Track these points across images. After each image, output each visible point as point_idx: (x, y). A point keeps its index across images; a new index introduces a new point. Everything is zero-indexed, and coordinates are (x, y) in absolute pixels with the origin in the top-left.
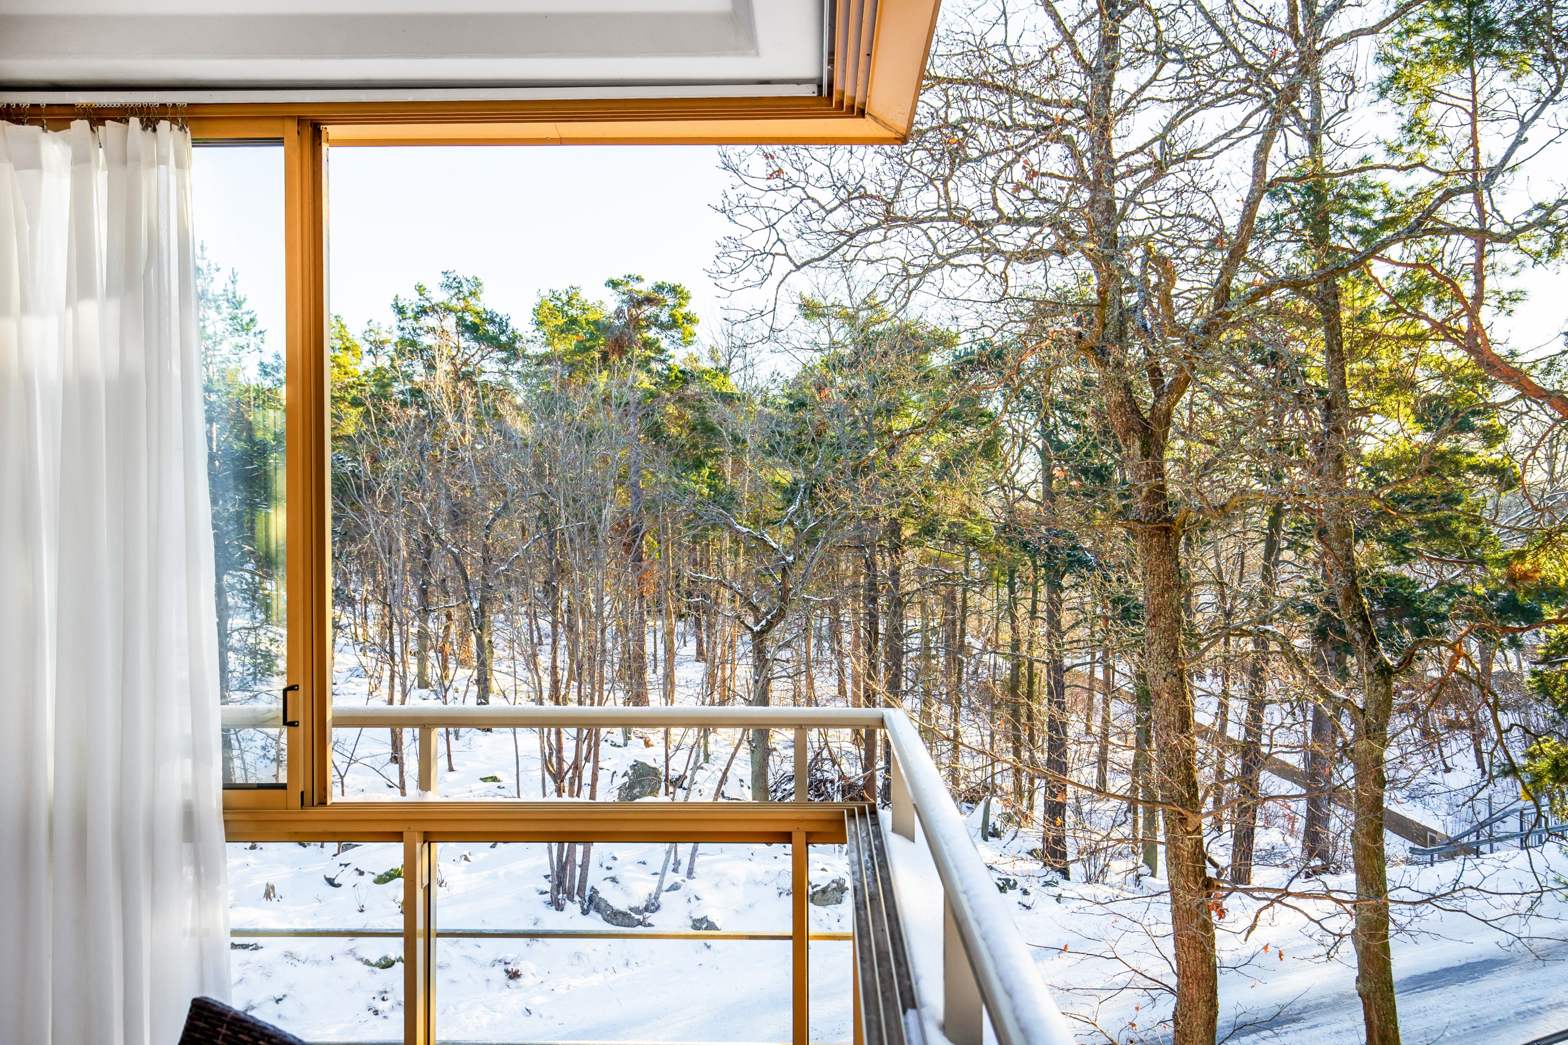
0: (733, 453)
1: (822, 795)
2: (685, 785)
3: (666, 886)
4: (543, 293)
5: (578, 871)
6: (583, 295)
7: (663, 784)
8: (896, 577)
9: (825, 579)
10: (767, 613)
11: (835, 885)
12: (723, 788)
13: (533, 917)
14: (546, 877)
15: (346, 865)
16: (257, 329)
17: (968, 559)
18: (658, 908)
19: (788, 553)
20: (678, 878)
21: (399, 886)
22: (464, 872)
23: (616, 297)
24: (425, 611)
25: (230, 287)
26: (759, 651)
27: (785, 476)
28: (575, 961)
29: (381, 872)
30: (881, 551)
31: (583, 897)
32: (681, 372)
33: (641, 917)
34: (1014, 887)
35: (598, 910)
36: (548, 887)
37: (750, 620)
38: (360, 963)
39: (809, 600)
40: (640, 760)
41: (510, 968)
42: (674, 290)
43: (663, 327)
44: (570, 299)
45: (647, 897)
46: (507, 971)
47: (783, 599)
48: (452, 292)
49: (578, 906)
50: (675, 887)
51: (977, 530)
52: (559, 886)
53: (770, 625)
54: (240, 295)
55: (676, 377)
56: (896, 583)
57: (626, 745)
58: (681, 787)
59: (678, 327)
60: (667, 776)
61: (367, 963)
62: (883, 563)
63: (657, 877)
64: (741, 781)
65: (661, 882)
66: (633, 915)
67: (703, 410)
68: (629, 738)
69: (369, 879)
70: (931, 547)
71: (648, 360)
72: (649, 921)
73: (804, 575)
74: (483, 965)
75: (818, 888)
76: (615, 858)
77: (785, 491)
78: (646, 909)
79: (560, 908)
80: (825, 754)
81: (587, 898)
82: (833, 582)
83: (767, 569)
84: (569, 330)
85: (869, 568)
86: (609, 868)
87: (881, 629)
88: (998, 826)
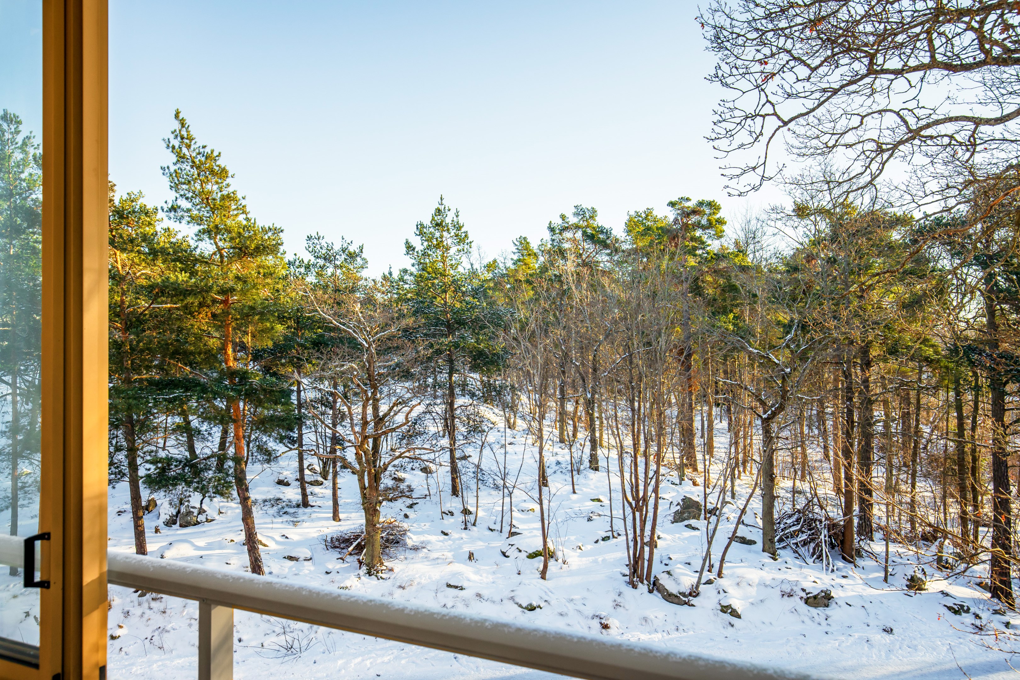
0: (749, 304)
1: (813, 529)
2: (718, 513)
3: (703, 580)
4: (631, 213)
5: (646, 564)
6: (655, 213)
7: (703, 512)
8: (867, 384)
9: (814, 384)
10: (772, 406)
11: (823, 594)
12: (743, 517)
13: (618, 591)
14: (627, 565)
15: (512, 545)
16: (468, 241)
17: (921, 372)
18: (698, 595)
19: (787, 367)
20: (712, 576)
21: (540, 561)
22: (579, 556)
23: (673, 212)
24: (563, 399)
25: (455, 219)
26: (767, 432)
27: (784, 317)
28: (644, 623)
29: (531, 551)
30: (854, 366)
31: (649, 582)
32: (714, 254)
33: (686, 600)
34: (968, 611)
35: (659, 590)
36: (627, 572)
37: (760, 410)
38: (516, 606)
39: (802, 398)
40: (688, 496)
41: (603, 621)
42: (710, 204)
43: (704, 228)
44: (647, 216)
45: (690, 587)
46: (601, 623)
47: (783, 397)
48: (580, 218)
49: (646, 587)
50: (709, 582)
51: (930, 351)
52: (634, 573)
53: (774, 414)
54: (461, 222)
55: (712, 257)
56: (867, 387)
57: (681, 484)
58: (715, 514)
59: (712, 227)
60: (705, 506)
61: (520, 606)
62: (857, 373)
63: (697, 575)
64: (756, 514)
65: (700, 578)
66: (681, 597)
67: (728, 278)
68: (683, 480)
69: (524, 555)
70: (893, 364)
71: (695, 249)
72: (692, 602)
73: (798, 382)
74: (587, 617)
75: (811, 595)
76: (670, 559)
77: (784, 326)
78: (690, 594)
79: (635, 587)
80: (815, 500)
81: (652, 583)
82: (820, 386)
83: (772, 377)
84: (646, 234)
85: (846, 377)
86: (666, 565)
87: (856, 419)
88: (950, 561)
